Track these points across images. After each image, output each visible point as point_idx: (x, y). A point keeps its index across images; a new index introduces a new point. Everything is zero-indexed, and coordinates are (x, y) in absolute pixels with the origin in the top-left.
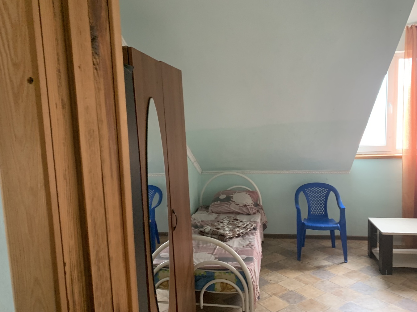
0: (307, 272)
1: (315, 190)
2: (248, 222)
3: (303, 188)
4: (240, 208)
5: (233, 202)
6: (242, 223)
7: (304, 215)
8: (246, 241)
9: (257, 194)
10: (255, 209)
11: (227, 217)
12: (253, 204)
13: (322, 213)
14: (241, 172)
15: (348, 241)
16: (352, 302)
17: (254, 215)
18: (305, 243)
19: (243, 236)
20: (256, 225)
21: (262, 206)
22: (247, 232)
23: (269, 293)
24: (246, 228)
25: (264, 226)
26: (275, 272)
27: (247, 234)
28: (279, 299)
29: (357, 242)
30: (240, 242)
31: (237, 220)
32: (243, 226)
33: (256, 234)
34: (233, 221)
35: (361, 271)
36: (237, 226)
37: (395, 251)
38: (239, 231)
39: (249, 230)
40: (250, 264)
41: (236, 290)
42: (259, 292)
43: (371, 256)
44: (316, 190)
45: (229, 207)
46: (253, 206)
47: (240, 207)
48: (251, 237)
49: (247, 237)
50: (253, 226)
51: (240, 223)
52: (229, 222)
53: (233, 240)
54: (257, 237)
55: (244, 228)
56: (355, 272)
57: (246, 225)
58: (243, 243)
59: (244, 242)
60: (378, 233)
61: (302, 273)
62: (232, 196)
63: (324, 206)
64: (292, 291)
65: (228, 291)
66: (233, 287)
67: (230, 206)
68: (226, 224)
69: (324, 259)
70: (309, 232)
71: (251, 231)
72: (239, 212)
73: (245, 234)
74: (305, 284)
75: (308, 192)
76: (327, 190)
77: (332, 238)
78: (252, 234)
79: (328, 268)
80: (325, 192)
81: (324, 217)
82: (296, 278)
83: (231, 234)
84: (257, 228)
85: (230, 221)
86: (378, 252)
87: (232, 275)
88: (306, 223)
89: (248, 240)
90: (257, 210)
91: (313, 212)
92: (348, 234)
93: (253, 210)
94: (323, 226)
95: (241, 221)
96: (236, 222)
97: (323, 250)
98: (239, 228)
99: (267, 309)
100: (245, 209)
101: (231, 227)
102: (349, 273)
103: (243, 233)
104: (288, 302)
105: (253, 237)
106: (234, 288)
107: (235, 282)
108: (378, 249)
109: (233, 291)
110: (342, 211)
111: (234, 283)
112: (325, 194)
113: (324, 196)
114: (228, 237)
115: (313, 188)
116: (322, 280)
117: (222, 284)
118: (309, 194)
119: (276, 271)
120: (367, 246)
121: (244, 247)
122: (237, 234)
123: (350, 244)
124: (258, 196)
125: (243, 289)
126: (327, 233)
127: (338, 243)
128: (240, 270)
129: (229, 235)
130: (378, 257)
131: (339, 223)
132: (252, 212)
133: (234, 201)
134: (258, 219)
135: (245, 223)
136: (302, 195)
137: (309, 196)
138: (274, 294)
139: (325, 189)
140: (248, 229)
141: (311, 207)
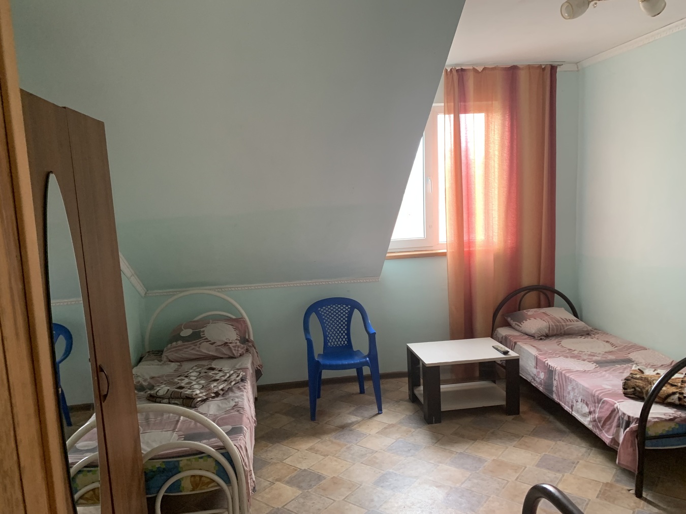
0: (326, 438)
1: (332, 308)
2: (231, 370)
3: (315, 308)
4: (217, 350)
5: (205, 339)
6: (221, 374)
7: (318, 349)
8: (229, 402)
9: (245, 322)
10: (243, 348)
11: (196, 366)
12: (238, 340)
13: (344, 343)
14: (217, 289)
15: (382, 381)
16: (391, 471)
17: (241, 358)
18: (322, 392)
19: (224, 394)
20: (244, 374)
21: (252, 342)
22: (230, 386)
23: (270, 479)
24: (229, 380)
25: (258, 373)
26: (277, 444)
27: (230, 389)
28: (285, 486)
29: (394, 380)
30: (221, 405)
31: (213, 369)
32: (224, 378)
33: (245, 388)
34: (206, 372)
35: (400, 423)
36: (213, 379)
37: (444, 388)
38: (218, 388)
39: (233, 383)
40: (239, 439)
41: (216, 484)
42: (254, 481)
43: (414, 399)
44: (334, 308)
45: (197, 349)
46: (238, 344)
47: (218, 347)
48: (238, 393)
49: (231, 394)
50: (241, 376)
51: (218, 374)
52: (198, 373)
53: (207, 403)
54: (247, 392)
55: (225, 381)
56: (392, 426)
57: (228, 375)
58: (224, 406)
59: (226, 404)
60: (421, 364)
61: (319, 440)
62: (202, 330)
63: (346, 332)
64: (305, 470)
65: (203, 487)
66: (211, 479)
67: (199, 347)
68: (195, 378)
69: (350, 413)
70: (326, 374)
71: (237, 385)
72: (214, 356)
73: (227, 391)
74: (324, 456)
75: (323, 313)
76: (349, 308)
77: (360, 379)
78: (239, 388)
79: (355, 426)
80: (347, 311)
81: (347, 349)
82: (311, 449)
83: (204, 394)
84: (246, 379)
85: (200, 373)
86: (422, 392)
87: (210, 460)
88: (321, 360)
89: (232, 400)
90: (245, 349)
91: (331, 343)
92: (382, 371)
93: (239, 349)
94: (346, 362)
95: (220, 371)
96: (211, 373)
97: (348, 399)
98: (218, 382)
99: (268, 505)
100: (224, 350)
101: (204, 382)
102: (385, 428)
103: (224, 389)
104: (300, 487)
105: (241, 393)
106: (213, 481)
107: (215, 471)
108: (422, 388)
109: (212, 487)
110: (372, 337)
111: (213, 473)
112: (346, 313)
113: (346, 317)
114: (199, 399)
115: (329, 307)
116: (348, 446)
117: (192, 479)
118: (323, 315)
119: (279, 442)
120: (407, 385)
121: (227, 412)
122: (214, 393)
123: (385, 385)
124: (247, 327)
125: (228, 481)
126: (353, 372)
127: (368, 385)
128: (223, 451)
129: (201, 395)
130: (422, 399)
131: (369, 356)
132: (237, 353)
133: (207, 339)
134: (248, 363)
135: (226, 373)
136: (313, 318)
137: (324, 319)
138: (277, 480)
139: (347, 306)
140: (231, 382)
141: (328, 336)
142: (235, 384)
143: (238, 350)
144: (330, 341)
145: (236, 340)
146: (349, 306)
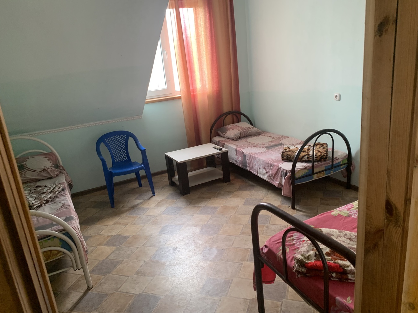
0: (124, 215)
1: (114, 138)
2: (53, 185)
3: (103, 139)
4: (38, 175)
5: (27, 169)
6: (46, 189)
7: (109, 165)
8: (57, 204)
9: (54, 154)
10: (58, 171)
11: (26, 187)
12: (53, 166)
13: (125, 159)
14: (29, 135)
15: (153, 178)
16: (167, 224)
17: (57, 177)
18: (115, 191)
19: (52, 200)
20: (63, 186)
21: (62, 166)
22: (55, 195)
23: (94, 245)
24: (54, 191)
25: (70, 186)
26: (93, 225)
27: (56, 197)
28: (105, 247)
29: (159, 176)
30: (51, 207)
31: (40, 187)
32: (49, 191)
33: (66, 195)
34: (35, 189)
35: (167, 198)
36: (42, 192)
37: (190, 174)
38: (47, 197)
40: (72, 223)
41: (62, 253)
42: (86, 247)
43: (172, 184)
45: (24, 176)
46: (53, 169)
47: (39, 173)
48: (62, 198)
49: (57, 199)
50: (61, 188)
51: (44, 189)
53: (42, 208)
54: (68, 197)
55: (51, 192)
56: (163, 200)
57: (52, 188)
58: (55, 207)
59: (56, 206)
60: (175, 164)
61: (120, 217)
62: (24, 163)
63: (125, 152)
64: (115, 236)
65: (54, 257)
66: (58, 251)
68: (27, 194)
69: (136, 199)
70: (116, 179)
71: (60, 193)
72: (38, 179)
73: (54, 198)
74: (125, 225)
75: (108, 142)
76: (125, 137)
77: (138, 179)
78: (62, 195)
79: (140, 205)
80: (124, 139)
81: (128, 162)
82: (115, 224)
83: (38, 202)
84: (65, 189)
85: (31, 191)
86: (178, 179)
87: (55, 239)
88: (113, 171)
89: (60, 202)
90: (59, 171)
91: (116, 160)
92: (153, 171)
94: (129, 169)
95: (45, 187)
96: (39, 189)
97: (133, 192)
98: (46, 193)
99: (96, 260)
100: (44, 174)
101: (36, 195)
102: (159, 203)
103: (51, 197)
104: (114, 245)
105: (65, 197)
107: (60, 246)
108: (177, 177)
109: (59, 256)
110: (143, 152)
112: (124, 140)
113: (124, 143)
114: (35, 206)
115: (112, 138)
116: (139, 216)
117: (45, 253)
118: (109, 143)
120: (167, 178)
121: (58, 210)
122: (45, 201)
123: (155, 179)
124: (56, 157)
125: (70, 249)
126: (133, 176)
127: (144, 182)
128: (63, 232)
129: (36, 203)
130: (178, 183)
131: (143, 163)
132: (54, 175)
133: (29, 169)
134: (63, 179)
135: (50, 187)
136: (102, 145)
137: (110, 146)
138: (99, 245)
141: (114, 156)
142: (58, 193)
143: (54, 173)
144: (116, 159)
145: (51, 166)
146: (125, 136)
